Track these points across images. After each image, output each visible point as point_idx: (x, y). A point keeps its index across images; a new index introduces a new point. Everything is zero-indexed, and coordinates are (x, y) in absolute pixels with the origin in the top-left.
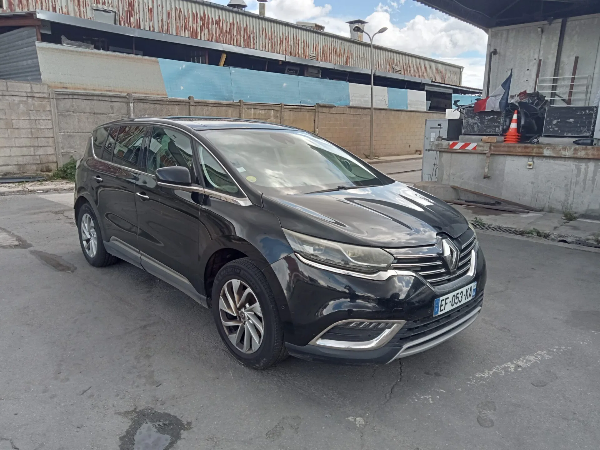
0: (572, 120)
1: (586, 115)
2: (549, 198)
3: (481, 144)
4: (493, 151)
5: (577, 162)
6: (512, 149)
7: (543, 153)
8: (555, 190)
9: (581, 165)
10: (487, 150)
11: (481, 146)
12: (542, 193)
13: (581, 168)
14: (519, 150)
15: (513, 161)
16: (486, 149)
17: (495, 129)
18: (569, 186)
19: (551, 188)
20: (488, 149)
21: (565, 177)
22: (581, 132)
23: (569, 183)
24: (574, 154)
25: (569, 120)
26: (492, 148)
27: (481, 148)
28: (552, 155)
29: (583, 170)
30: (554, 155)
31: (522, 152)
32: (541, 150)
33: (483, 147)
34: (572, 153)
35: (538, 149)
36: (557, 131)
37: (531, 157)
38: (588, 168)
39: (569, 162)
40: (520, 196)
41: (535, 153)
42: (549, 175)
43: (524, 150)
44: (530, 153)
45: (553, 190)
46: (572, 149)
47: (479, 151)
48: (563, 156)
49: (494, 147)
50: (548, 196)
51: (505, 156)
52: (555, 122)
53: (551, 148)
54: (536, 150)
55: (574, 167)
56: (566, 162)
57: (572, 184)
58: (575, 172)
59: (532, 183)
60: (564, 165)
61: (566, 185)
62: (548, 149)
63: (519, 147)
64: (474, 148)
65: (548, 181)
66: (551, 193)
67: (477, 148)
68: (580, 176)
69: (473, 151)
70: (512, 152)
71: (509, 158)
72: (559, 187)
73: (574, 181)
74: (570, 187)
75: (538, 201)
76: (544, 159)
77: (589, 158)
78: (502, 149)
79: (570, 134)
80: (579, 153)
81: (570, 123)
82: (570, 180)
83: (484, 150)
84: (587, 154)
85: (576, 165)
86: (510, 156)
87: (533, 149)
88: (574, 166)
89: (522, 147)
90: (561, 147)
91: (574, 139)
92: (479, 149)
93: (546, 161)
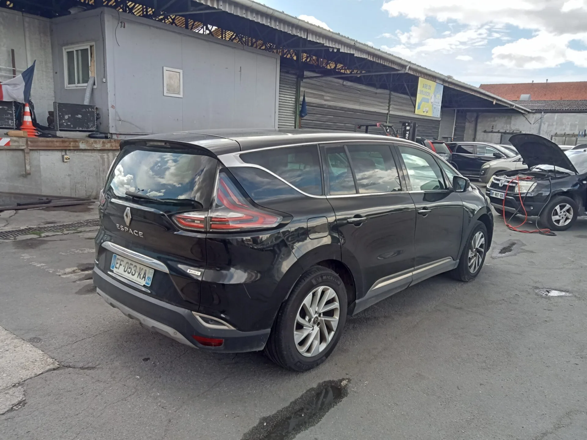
0: (80, 116)
1: (89, 112)
2: (85, 187)
3: (15, 139)
4: (31, 146)
5: (100, 153)
6: (50, 144)
7: (79, 147)
8: (88, 180)
9: (104, 156)
10: (23, 146)
11: (15, 141)
12: (79, 183)
13: (104, 158)
14: (58, 144)
15: (48, 155)
16: (22, 144)
17: (8, 122)
18: (98, 174)
19: (85, 177)
20: (24, 144)
21: (94, 167)
22: (88, 128)
23: (98, 172)
24: (103, 146)
25: (78, 115)
26: (29, 143)
27: (16, 144)
28: (87, 148)
29: (106, 160)
30: (88, 148)
31: (60, 147)
32: (77, 143)
33: (18, 142)
34: (102, 145)
35: (74, 143)
36: (70, 125)
37: (64, 151)
38: (109, 157)
39: (95, 153)
40: (60, 189)
41: (72, 147)
42: (82, 166)
43: (62, 145)
44: (68, 147)
45: (87, 180)
46: (101, 143)
47: (14, 148)
48: (95, 149)
49: (31, 142)
50: (85, 185)
51: (38, 151)
52: (66, 117)
53: (85, 142)
54: (73, 144)
55: (100, 158)
56: (93, 154)
57: (101, 172)
58: (101, 161)
59: (69, 175)
60: (91, 156)
61: (97, 174)
62: (82, 142)
63: (57, 142)
64: (8, 144)
65: (82, 172)
66: (86, 182)
67: (11, 144)
68: (105, 165)
69: (6, 147)
70: (51, 147)
71: (42, 153)
72: (91, 176)
73: (101, 169)
74: (100, 175)
75: (77, 192)
76: (75, 152)
77: (113, 149)
78: (40, 144)
79: (81, 129)
80: (106, 146)
81: (79, 118)
82: (98, 169)
83: (20, 146)
84: (111, 146)
85: (101, 156)
86: (43, 151)
87: (70, 144)
88: (99, 156)
89: (60, 141)
90: (93, 141)
91: (88, 133)
92: (13, 145)
93: (77, 153)
